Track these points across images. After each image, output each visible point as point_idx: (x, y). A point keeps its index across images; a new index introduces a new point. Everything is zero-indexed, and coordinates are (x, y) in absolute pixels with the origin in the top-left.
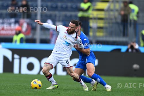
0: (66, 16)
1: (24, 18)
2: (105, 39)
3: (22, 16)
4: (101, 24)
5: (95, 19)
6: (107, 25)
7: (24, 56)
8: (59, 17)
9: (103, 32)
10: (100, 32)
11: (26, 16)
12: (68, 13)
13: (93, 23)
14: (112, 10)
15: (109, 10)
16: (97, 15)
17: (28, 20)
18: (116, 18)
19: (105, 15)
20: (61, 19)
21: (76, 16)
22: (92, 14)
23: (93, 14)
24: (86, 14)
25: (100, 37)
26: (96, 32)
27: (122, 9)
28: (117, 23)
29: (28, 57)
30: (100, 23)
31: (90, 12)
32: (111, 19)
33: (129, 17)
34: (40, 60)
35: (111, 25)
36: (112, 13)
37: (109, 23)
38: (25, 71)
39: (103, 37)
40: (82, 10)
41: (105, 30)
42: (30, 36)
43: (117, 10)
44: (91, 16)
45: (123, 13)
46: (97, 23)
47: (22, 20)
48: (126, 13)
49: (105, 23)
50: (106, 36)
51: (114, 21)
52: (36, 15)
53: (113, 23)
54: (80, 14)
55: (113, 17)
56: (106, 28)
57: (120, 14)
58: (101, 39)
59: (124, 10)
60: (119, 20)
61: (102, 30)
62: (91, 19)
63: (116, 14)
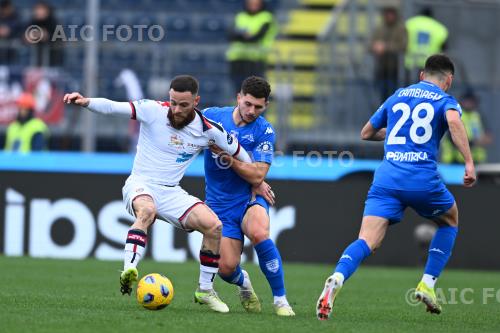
0: (184, 58)
1: (39, 64)
2: (318, 137)
3: (33, 59)
4: (305, 85)
5: (284, 67)
6: (326, 89)
7: (41, 196)
8: (162, 61)
9: (310, 113)
10: (301, 113)
11: (46, 57)
12: (193, 49)
13: (279, 81)
14: (343, 39)
15: (332, 37)
16: (292, 53)
17: (54, 73)
18: (356, 66)
19: (320, 53)
20: (168, 67)
21: (220, 59)
22: (274, 50)
23: (277, 52)
24: (253, 53)
25: (301, 129)
26: (290, 112)
27: (376, 36)
28: (361, 82)
29: (54, 197)
30: (302, 82)
31: (269, 43)
32: (340, 69)
33: (403, 60)
34: (96, 211)
35: (340, 89)
36: (342, 48)
37: (333, 83)
38: (43, 246)
39: (311, 130)
40: (241, 37)
41: (317, 107)
42: (62, 126)
43: (361, 39)
44: (272, 59)
45: (380, 47)
46: (291, 81)
47: (32, 73)
48: (393, 46)
49: (319, 82)
50: (323, 128)
51: (350, 74)
52: (82, 55)
53: (346, 83)
54: (234, 52)
55: (345, 61)
56: (324, 100)
57: (371, 51)
58: (306, 137)
59: (386, 38)
60: (368, 71)
61: (307, 106)
62: (272, 67)
63: (359, 50)
